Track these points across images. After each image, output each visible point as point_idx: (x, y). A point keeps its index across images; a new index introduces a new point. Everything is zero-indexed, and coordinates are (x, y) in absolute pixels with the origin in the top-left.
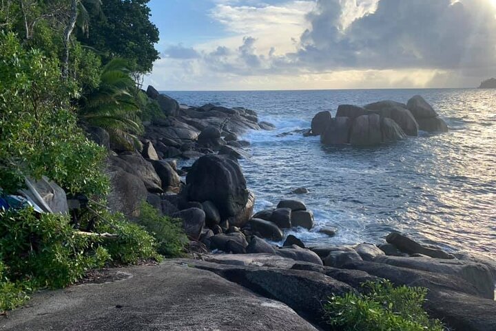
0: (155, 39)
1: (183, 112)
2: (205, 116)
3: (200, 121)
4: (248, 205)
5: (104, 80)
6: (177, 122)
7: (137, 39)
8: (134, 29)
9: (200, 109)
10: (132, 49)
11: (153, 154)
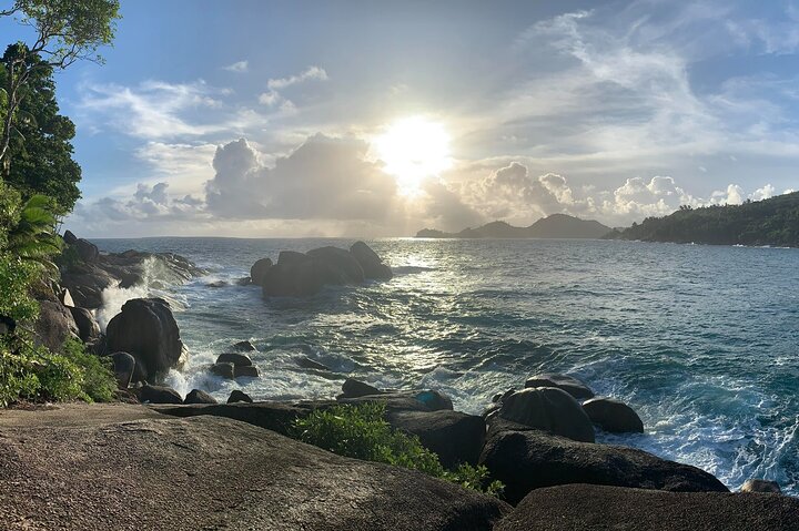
0: (77, 178)
1: (103, 259)
2: (127, 263)
3: (121, 268)
4: (181, 359)
5: (24, 218)
6: (97, 269)
7: (59, 177)
8: (56, 167)
9: (122, 256)
10: (53, 186)
11: (69, 301)
